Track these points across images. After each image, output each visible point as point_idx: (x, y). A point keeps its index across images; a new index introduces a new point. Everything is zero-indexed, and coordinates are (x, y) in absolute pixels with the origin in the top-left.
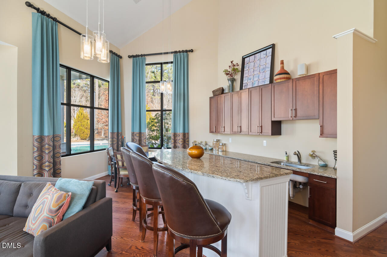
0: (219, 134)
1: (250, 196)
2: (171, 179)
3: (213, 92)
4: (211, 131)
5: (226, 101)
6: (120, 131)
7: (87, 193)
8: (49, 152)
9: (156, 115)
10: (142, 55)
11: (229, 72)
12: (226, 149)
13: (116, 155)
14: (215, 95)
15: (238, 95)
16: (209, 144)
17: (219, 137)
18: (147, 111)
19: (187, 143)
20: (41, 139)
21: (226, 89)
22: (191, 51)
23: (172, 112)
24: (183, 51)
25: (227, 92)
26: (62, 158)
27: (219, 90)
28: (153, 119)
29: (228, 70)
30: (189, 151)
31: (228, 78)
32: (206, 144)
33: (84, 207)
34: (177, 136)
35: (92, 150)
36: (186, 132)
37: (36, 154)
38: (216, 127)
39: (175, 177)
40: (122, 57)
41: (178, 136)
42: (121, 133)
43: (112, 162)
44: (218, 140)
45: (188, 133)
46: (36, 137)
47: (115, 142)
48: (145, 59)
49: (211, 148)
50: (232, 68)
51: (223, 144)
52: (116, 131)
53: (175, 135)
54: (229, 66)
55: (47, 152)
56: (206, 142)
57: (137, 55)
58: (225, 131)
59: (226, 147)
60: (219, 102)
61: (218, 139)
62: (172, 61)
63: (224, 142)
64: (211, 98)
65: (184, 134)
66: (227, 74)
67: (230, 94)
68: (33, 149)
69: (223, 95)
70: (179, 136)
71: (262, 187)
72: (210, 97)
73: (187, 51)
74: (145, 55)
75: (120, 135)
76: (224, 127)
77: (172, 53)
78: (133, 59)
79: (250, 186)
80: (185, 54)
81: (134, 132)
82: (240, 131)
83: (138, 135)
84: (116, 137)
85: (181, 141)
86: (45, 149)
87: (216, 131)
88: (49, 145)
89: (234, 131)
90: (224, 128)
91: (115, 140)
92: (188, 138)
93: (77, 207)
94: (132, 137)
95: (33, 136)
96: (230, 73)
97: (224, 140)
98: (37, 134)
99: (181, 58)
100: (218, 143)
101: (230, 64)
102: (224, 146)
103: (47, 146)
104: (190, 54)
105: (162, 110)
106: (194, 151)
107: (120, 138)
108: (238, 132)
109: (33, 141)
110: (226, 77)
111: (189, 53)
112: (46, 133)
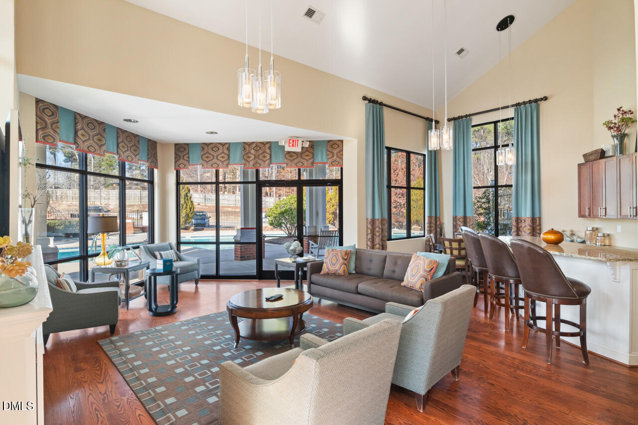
0: (596, 219)
1: (618, 278)
2: (529, 249)
3: (585, 156)
4: (582, 214)
5: (608, 170)
6: (438, 215)
7: (446, 263)
8: (379, 235)
9: (485, 193)
10: (466, 116)
11: (615, 124)
12: (610, 242)
13: (444, 242)
14: (587, 161)
15: (630, 160)
16: (577, 234)
17: (597, 224)
18: (474, 188)
19: (538, 231)
20: (373, 221)
21: (609, 150)
22: (544, 99)
23: (513, 188)
24: (530, 102)
25: (611, 155)
26: (388, 242)
27: (595, 153)
28: (480, 198)
29: (613, 122)
30: (544, 236)
31: (613, 134)
32: (573, 234)
33: (444, 274)
34: (521, 221)
35: (409, 236)
36: (537, 215)
37: (369, 236)
38: (589, 209)
39: (532, 247)
40: (440, 121)
41: (523, 221)
42: (440, 217)
43: (436, 250)
44: (594, 229)
45: (540, 218)
46: (369, 220)
47: (433, 229)
48: (471, 120)
49: (583, 240)
50: (620, 117)
51: (604, 234)
52: (433, 215)
53: (518, 220)
54: (615, 116)
55: (377, 234)
56: (572, 231)
57: (459, 116)
58: (607, 214)
59: (610, 239)
60: (595, 170)
61: (596, 226)
62: (513, 116)
63: (606, 232)
64: (580, 165)
65: (533, 220)
66: (610, 128)
67: (615, 158)
68: (367, 231)
69: (603, 161)
70: (525, 221)
71: (633, 270)
72: (578, 164)
73: (536, 101)
74: (470, 115)
75: (438, 219)
76: (606, 208)
77: (513, 106)
78: (454, 123)
79: (618, 268)
80: (534, 104)
81: (456, 216)
82: (635, 215)
83: (462, 220)
84: (433, 221)
85: (528, 229)
86: (376, 232)
87: (590, 215)
88: (379, 228)
89: (624, 213)
90: (604, 210)
91: (433, 225)
92: (540, 225)
93: (440, 273)
94: (453, 222)
95: (367, 219)
96: (617, 126)
97: (606, 228)
98: (370, 217)
99: (527, 111)
100: (595, 234)
101: (616, 112)
102: (607, 238)
103: (377, 229)
104: (543, 104)
105: (496, 186)
106: (550, 236)
107: (438, 223)
108: (631, 216)
109: (367, 224)
110: (609, 133)
111: (539, 102)
112: (377, 216)
